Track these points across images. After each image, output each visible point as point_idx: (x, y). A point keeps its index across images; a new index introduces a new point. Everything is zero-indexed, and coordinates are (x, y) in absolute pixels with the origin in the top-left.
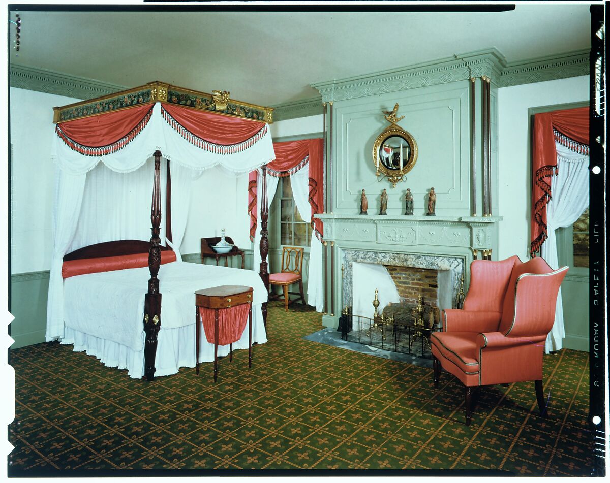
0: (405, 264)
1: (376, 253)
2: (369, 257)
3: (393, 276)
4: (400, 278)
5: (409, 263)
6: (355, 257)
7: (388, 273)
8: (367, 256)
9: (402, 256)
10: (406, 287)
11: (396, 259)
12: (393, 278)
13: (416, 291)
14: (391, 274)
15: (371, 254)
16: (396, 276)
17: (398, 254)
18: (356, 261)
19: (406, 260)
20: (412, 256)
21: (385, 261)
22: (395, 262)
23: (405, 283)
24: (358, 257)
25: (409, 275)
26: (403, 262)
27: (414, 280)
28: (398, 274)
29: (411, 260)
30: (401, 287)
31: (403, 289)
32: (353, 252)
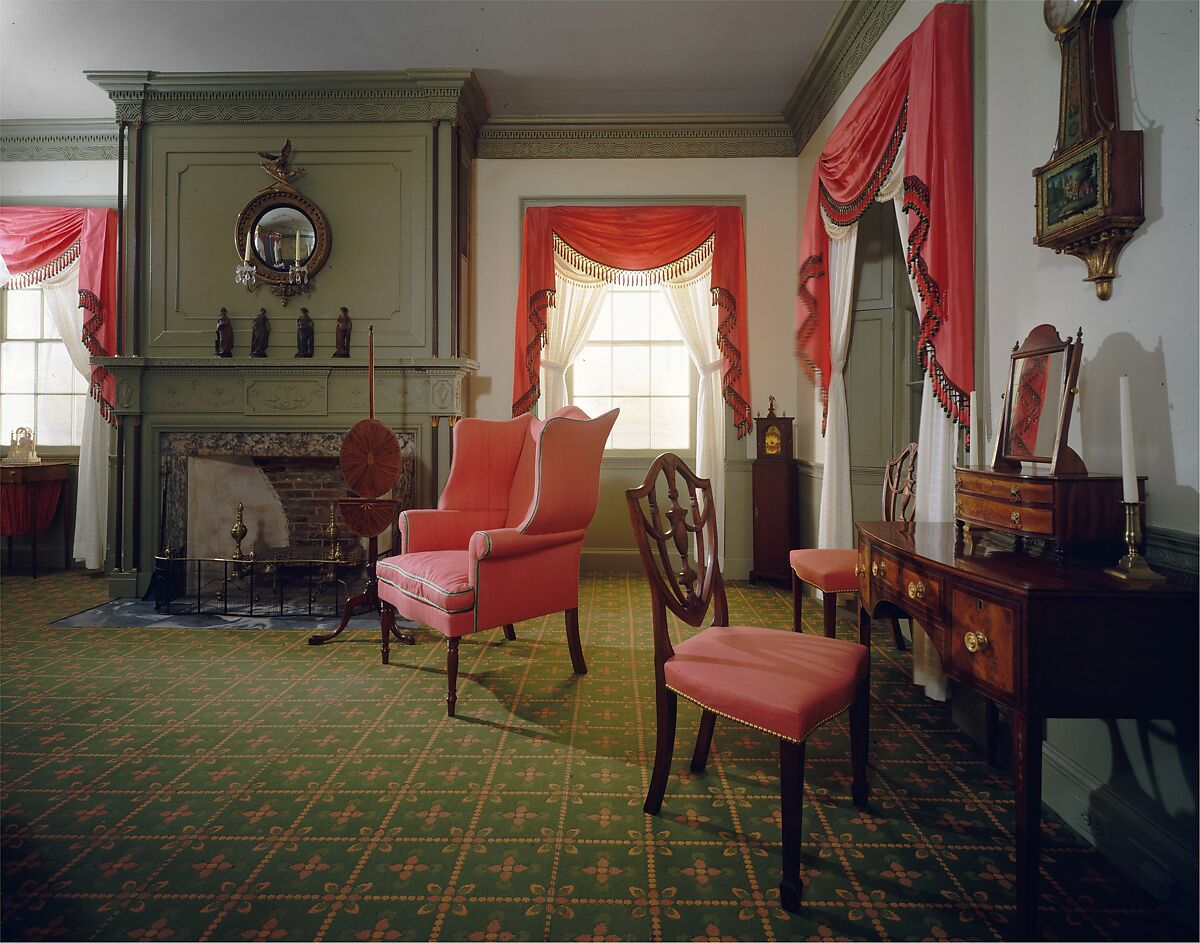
0: (302, 451)
1: (240, 435)
2: (225, 445)
3: (275, 482)
4: (290, 485)
5: (311, 449)
6: (193, 446)
7: (266, 477)
8: (222, 443)
9: (297, 437)
10: (302, 502)
11: (285, 443)
12: (275, 486)
13: (323, 507)
14: (272, 479)
15: (230, 437)
16: (282, 482)
17: (288, 434)
18: (195, 454)
19: (305, 444)
20: (316, 437)
21: (261, 450)
22: (281, 451)
23: (300, 494)
24: (201, 446)
25: (310, 478)
26: (298, 448)
27: (318, 486)
28: (287, 477)
29: (315, 443)
30: (292, 502)
31: (297, 506)
32: (189, 436)
